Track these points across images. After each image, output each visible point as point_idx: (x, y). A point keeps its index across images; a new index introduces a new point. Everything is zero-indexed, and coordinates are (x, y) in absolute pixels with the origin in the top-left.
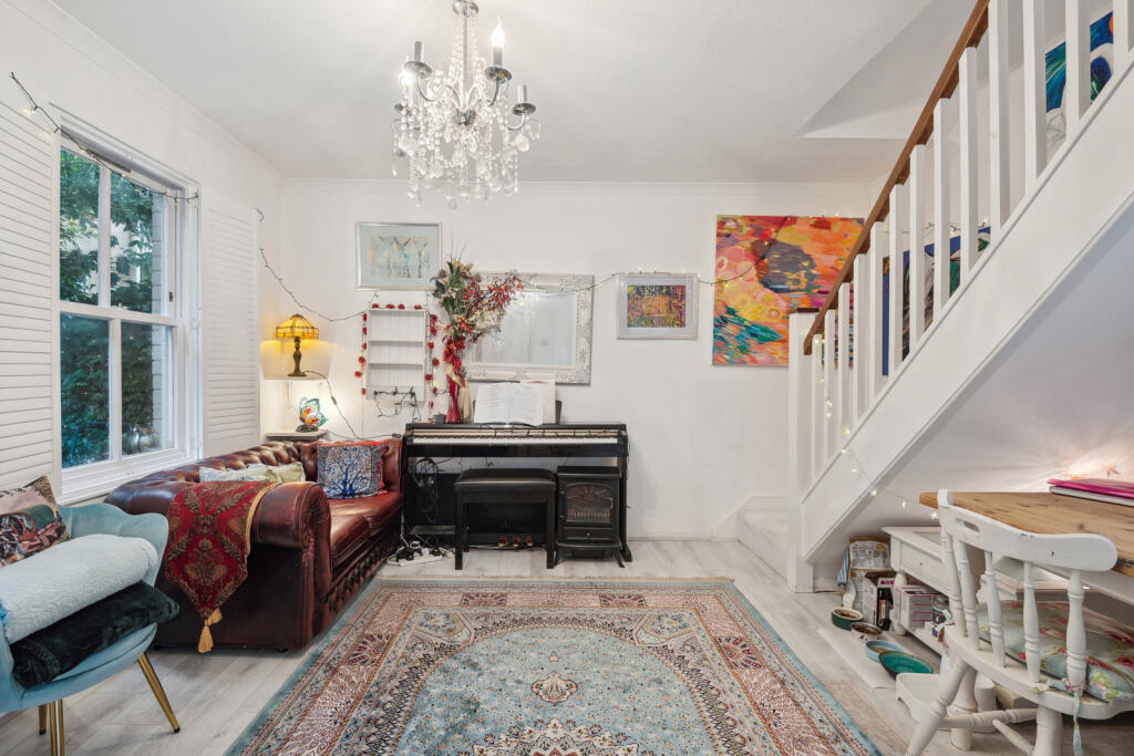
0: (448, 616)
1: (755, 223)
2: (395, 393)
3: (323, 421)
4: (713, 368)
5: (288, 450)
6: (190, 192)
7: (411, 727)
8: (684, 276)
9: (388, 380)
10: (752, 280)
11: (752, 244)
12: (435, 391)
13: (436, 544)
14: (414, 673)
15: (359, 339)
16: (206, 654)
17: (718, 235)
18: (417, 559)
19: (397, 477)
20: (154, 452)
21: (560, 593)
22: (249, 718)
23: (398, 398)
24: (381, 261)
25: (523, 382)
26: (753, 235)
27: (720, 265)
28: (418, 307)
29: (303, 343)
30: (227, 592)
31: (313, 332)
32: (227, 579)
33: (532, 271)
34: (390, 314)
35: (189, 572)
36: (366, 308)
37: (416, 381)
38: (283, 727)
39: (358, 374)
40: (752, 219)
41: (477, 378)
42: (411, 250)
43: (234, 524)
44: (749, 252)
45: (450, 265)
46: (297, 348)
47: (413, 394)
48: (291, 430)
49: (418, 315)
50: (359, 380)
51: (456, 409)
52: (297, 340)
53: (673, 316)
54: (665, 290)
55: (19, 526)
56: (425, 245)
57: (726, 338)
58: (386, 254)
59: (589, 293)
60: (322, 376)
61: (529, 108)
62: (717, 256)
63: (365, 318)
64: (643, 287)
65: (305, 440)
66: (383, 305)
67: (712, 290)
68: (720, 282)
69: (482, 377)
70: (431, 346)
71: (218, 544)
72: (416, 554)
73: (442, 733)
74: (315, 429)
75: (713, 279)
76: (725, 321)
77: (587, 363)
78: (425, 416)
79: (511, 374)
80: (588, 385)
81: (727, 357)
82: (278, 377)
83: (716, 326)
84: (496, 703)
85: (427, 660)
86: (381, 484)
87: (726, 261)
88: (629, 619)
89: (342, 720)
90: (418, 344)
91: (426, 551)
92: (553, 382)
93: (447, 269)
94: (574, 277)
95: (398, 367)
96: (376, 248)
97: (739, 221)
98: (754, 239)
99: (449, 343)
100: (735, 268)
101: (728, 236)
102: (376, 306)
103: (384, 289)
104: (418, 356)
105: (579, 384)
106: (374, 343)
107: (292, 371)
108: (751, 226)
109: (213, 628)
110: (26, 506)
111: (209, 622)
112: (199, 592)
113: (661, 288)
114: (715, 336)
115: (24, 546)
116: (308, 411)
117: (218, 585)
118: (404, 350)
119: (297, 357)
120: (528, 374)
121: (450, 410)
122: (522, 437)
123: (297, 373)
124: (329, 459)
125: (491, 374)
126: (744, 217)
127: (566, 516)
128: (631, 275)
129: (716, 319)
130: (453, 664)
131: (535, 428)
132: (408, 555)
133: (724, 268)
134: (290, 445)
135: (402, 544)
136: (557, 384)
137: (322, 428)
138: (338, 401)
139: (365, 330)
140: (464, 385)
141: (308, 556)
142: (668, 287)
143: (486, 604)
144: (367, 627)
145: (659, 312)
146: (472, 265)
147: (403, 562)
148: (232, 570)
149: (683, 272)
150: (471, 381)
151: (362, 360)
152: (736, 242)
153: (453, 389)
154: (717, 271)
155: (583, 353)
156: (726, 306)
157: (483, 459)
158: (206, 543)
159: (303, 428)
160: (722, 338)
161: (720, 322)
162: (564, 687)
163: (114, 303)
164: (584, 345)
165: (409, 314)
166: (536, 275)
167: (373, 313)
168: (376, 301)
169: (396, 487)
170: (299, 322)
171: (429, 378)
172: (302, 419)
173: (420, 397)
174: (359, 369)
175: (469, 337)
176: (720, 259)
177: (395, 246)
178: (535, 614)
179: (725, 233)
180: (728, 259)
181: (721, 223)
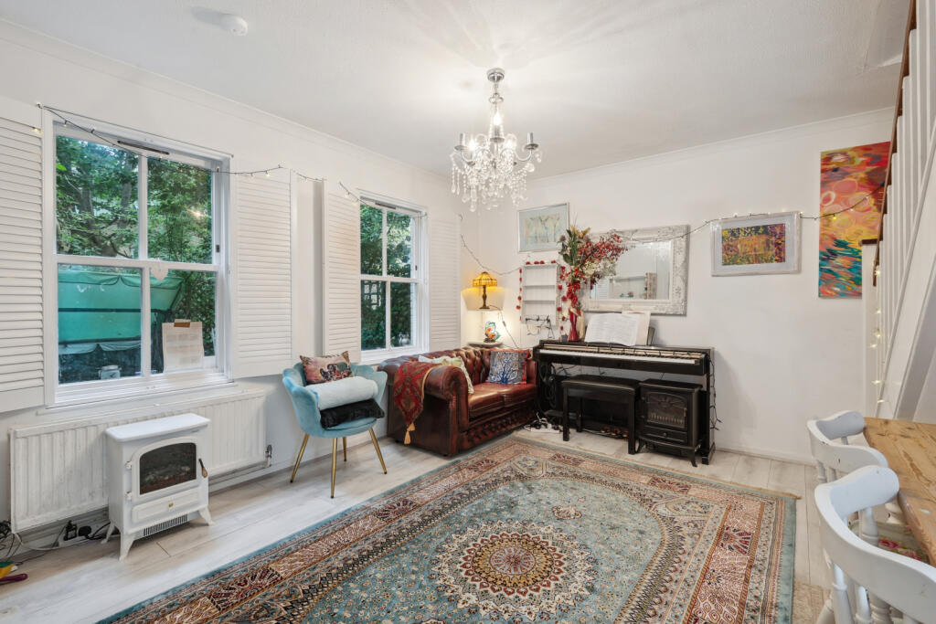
0: (536, 462)
1: (872, 152)
2: (538, 320)
3: (499, 336)
4: (820, 299)
5: (475, 352)
6: (424, 213)
7: (476, 502)
8: (782, 215)
9: (533, 311)
10: (869, 209)
11: (867, 173)
12: (563, 319)
13: (556, 422)
14: (495, 483)
15: (517, 285)
16: (407, 445)
17: (823, 171)
18: (543, 430)
19: (534, 375)
20: (407, 346)
21: (624, 469)
22: (414, 476)
23: (540, 323)
24: (532, 234)
25: (625, 313)
26: (868, 164)
27: (826, 200)
28: (554, 262)
29: (488, 288)
30: (415, 416)
31: (493, 282)
32: (415, 409)
33: (634, 228)
34: (537, 268)
35: (402, 403)
36: (522, 264)
37: (550, 312)
38: (424, 484)
39: (518, 307)
40: (866, 148)
41: (592, 310)
42: (550, 224)
43: (418, 382)
44: (864, 183)
45: (569, 232)
46: (485, 291)
47: (549, 321)
48: (481, 341)
49: (554, 267)
50: (518, 310)
51: (574, 331)
52: (484, 287)
53: (770, 253)
54: (761, 230)
55: (334, 369)
56: (558, 219)
57: (836, 270)
58: (534, 229)
59: (684, 240)
60: (499, 309)
61: (533, 146)
62: (822, 192)
63: (521, 271)
64: (738, 229)
65: (487, 347)
66: (532, 262)
67: (817, 224)
68: (826, 216)
69: (596, 309)
70: (560, 288)
71: (413, 391)
72: (543, 426)
73: (489, 510)
74: (493, 341)
75: (817, 213)
76: (834, 254)
77: (682, 296)
78: (557, 336)
79: (618, 307)
80: (685, 315)
81: (836, 289)
82: (475, 309)
83: (821, 259)
84: (526, 508)
85: (507, 479)
86: (525, 377)
87: (834, 195)
88: (661, 496)
89: (449, 489)
90: (553, 287)
91: (550, 425)
92: (648, 313)
93: (567, 235)
94: (670, 228)
95: (541, 302)
96: (529, 226)
97: (849, 153)
98: (869, 169)
99: (570, 286)
100: (846, 201)
101: (835, 170)
102: (528, 263)
103: (535, 251)
104: (552, 295)
105: (675, 315)
106: (527, 287)
107: (482, 305)
108: (865, 155)
109: (411, 433)
110: (339, 361)
111: (409, 430)
112: (406, 413)
113: (757, 228)
114: (821, 269)
115: (335, 377)
116: (489, 330)
117: (412, 412)
118: (545, 291)
119: (485, 297)
120: (632, 307)
121: (571, 332)
122: (618, 354)
123: (485, 307)
124: (496, 359)
125: (603, 307)
126: (855, 149)
127: (647, 418)
128: (726, 220)
129: (821, 253)
130: (520, 484)
131: (629, 348)
132: (537, 426)
133: (831, 202)
134: (478, 349)
135: (536, 418)
136: (652, 314)
137: (498, 341)
138: (507, 324)
139: (521, 279)
140: (580, 314)
141: (453, 405)
142: (765, 227)
143: (566, 462)
144: (489, 455)
145: (755, 250)
146: (589, 229)
147: (533, 430)
148: (417, 405)
149: (784, 211)
150: (588, 312)
151: (520, 298)
152: (846, 174)
153: (573, 318)
154: (822, 206)
155: (679, 289)
156: (835, 240)
157: (597, 368)
158: (408, 390)
159: (487, 340)
160: (830, 271)
161: (827, 255)
162: (573, 513)
163: (389, 273)
164: (680, 283)
165: (548, 267)
166: (637, 231)
167: (527, 268)
168: (528, 260)
169: (534, 381)
170: (484, 277)
171: (559, 309)
172: (487, 335)
173: (553, 322)
174: (518, 304)
175: (582, 281)
176: (825, 194)
177: (540, 223)
178: (592, 475)
179: (831, 168)
180: (836, 192)
181: (827, 159)
